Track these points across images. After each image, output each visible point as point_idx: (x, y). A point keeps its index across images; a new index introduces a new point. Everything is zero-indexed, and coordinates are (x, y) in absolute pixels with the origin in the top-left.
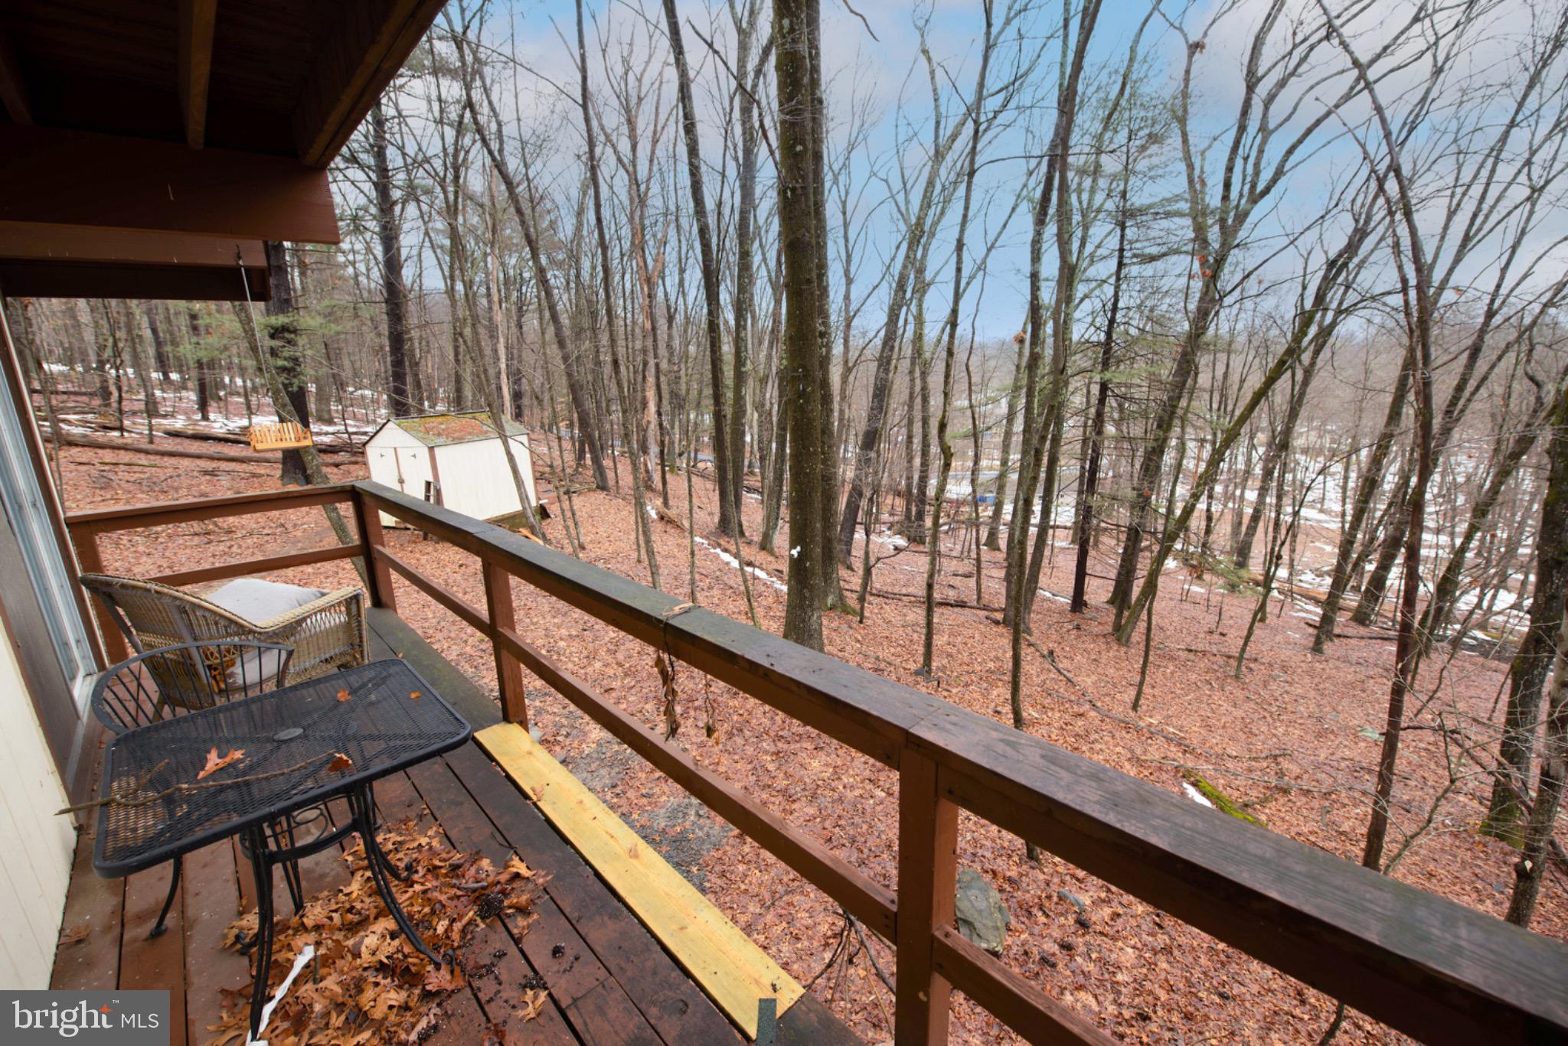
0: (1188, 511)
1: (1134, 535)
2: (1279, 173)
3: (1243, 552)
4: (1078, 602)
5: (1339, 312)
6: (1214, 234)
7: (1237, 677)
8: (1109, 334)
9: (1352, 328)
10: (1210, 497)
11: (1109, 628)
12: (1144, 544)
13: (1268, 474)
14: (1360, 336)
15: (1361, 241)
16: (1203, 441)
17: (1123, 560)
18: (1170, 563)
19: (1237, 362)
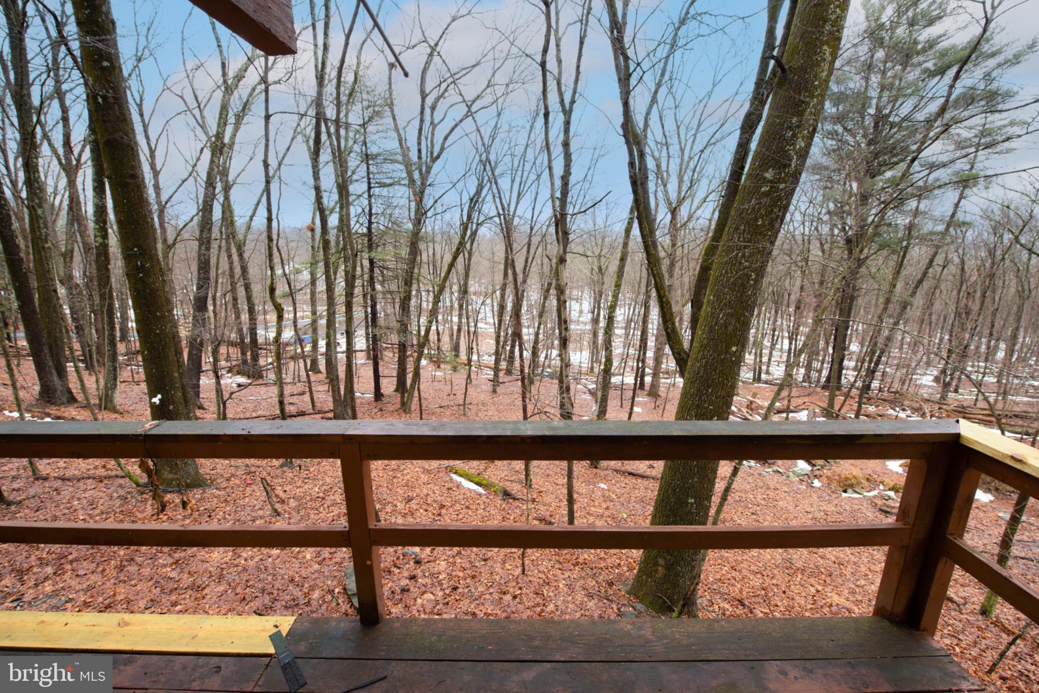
0: (428, 331)
1: (402, 347)
2: (442, 149)
3: (456, 348)
4: (378, 395)
5: (478, 224)
6: (416, 175)
7: (464, 414)
8: (369, 228)
9: (483, 231)
10: (437, 322)
11: (399, 406)
12: (409, 353)
13: (461, 306)
14: (488, 235)
15: (481, 190)
16: (428, 291)
17: (399, 364)
18: (424, 362)
19: (438, 248)
